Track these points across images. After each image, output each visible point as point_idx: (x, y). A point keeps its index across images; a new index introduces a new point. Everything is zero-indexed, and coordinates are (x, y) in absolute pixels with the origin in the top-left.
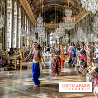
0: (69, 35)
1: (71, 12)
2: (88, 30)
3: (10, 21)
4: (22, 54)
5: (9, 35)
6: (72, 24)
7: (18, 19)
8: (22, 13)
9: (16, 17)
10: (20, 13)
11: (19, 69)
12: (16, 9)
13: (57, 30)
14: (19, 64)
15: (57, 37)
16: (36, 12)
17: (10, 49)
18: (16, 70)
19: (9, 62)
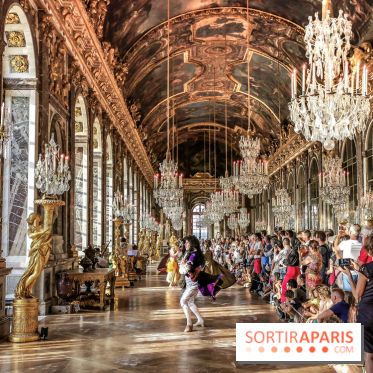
0: (249, 211)
1: (257, 145)
2: (302, 196)
3: (83, 172)
4: (119, 265)
5: (81, 213)
6: (261, 179)
7: (104, 167)
8: (115, 151)
9: (98, 161)
10: (109, 150)
11: (112, 309)
12: (98, 137)
13: (215, 196)
14: (112, 294)
15: (216, 217)
16: (154, 146)
17: (86, 252)
18: (104, 310)
19: (83, 288)
